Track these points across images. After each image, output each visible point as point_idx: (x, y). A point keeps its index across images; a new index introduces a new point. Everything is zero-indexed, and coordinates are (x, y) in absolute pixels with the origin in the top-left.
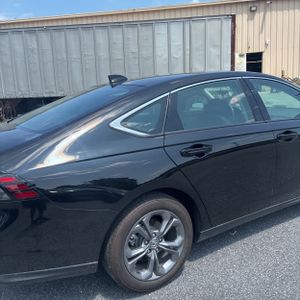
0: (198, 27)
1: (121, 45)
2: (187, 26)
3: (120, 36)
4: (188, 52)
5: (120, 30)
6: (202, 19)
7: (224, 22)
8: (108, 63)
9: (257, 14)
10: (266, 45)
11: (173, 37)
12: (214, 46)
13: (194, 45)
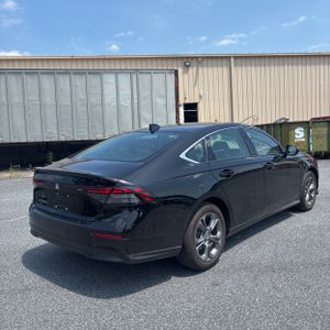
0: (144, 78)
1: (68, 92)
2: (134, 77)
3: (68, 83)
4: (136, 101)
5: (67, 77)
6: (148, 72)
7: (168, 75)
8: (54, 108)
9: (191, 69)
10: (200, 97)
11: (121, 87)
12: (160, 97)
13: (142, 94)
